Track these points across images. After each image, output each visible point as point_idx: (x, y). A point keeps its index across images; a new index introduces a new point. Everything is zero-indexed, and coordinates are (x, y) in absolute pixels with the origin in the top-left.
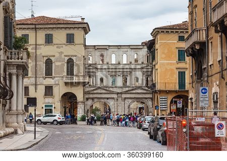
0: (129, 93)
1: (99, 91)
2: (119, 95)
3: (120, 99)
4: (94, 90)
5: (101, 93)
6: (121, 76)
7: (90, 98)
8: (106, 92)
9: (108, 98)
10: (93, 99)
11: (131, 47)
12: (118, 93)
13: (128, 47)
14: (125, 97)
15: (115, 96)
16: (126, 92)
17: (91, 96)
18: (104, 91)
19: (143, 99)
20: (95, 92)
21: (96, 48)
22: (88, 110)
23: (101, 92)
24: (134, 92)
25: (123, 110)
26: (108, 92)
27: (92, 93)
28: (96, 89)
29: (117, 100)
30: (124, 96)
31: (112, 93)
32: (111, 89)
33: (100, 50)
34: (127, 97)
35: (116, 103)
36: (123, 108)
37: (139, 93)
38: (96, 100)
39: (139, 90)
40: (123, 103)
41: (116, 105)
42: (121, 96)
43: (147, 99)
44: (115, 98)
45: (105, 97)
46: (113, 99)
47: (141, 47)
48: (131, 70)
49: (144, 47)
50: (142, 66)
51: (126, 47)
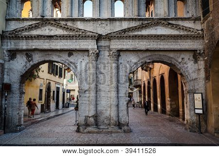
0: (129, 37)
1: (46, 31)
2: (103, 43)
3: (105, 54)
4: (31, 28)
5: (50, 37)
7: (22, 51)
8: (65, 33)
9: (70, 52)
10: (28, 53)
12: (99, 38)
14: (120, 47)
15: (91, 45)
16: (122, 35)
17: (23, 45)
18: (60, 32)
20: (35, 32)
23: (52, 33)
24: (144, 32)
25: (114, 84)
26: (71, 33)
28: (36, 27)
29: (98, 55)
30: (116, 45)
31: (83, 36)
32: (80, 25)
34: (125, 47)
36: (114, 80)
37: (158, 36)
38: (37, 58)
39: (159, 27)
40: (114, 65)
41: (92, 71)
42: (109, 47)
43: (183, 56)
44: (91, 52)
45: (62, 47)
46: (86, 53)
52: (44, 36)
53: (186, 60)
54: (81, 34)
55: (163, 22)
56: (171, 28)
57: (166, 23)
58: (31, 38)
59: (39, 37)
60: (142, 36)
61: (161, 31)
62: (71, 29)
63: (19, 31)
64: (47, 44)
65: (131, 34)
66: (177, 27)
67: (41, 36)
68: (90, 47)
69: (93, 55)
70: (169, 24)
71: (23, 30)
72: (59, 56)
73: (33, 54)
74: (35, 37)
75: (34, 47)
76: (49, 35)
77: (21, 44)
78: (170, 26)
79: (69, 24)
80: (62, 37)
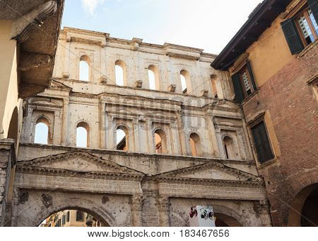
0: (182, 181)
1: (74, 164)
3: (150, 202)
4: (54, 159)
5: (82, 174)
7: (35, 190)
8: (101, 170)
9: (106, 197)
10: (47, 194)
11: (169, 50)
12: (144, 179)
13: (158, 51)
14: (171, 193)
15: (135, 188)
16: (173, 177)
18: (93, 167)
19: (231, 206)
20: (58, 166)
21: (70, 34)
23: (82, 169)
24: (198, 175)
26: (109, 171)
27: (46, 172)
28: (63, 158)
29: (143, 203)
31: (126, 175)
34: (178, 194)
37: (216, 181)
38: (58, 202)
39: (213, 170)
42: (157, 192)
44: (136, 198)
45: (97, 190)
46: (127, 200)
47: (198, 55)
48: (177, 108)
49: (203, 58)
50: (203, 102)
51: (153, 50)
52: (73, 172)
53: (247, 212)
54: (121, 172)
55: (218, 164)
56: (227, 172)
57: (222, 166)
58: (56, 172)
59: (67, 172)
60: (197, 180)
61: (216, 175)
62: (109, 165)
63: (39, 162)
64: (76, 184)
65: (183, 176)
66: (234, 171)
67: (69, 171)
68: (133, 191)
69: (138, 202)
70: (226, 167)
71: (44, 161)
72: (90, 202)
73: (52, 195)
74: (60, 172)
75: (57, 186)
76: (79, 170)
77: (38, 181)
78: (225, 170)
79: (106, 157)
80: (97, 175)
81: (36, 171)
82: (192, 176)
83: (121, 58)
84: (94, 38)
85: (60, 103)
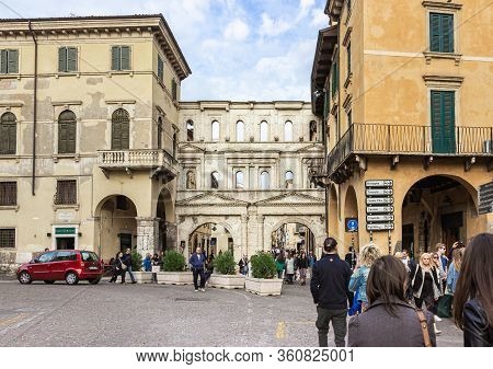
0: (272, 205)
1: (208, 200)
2: (251, 209)
3: (253, 218)
4: (196, 198)
5: (212, 205)
6: (257, 166)
7: (188, 216)
10: (194, 217)
11: (277, 106)
12: (249, 205)
13: (270, 106)
14: (264, 213)
15: (242, 210)
16: (266, 203)
17: (190, 211)
20: (199, 202)
21: (203, 106)
22: (183, 242)
23: (212, 202)
24: (284, 201)
25: (261, 240)
26: (228, 202)
27: (192, 206)
28: (200, 197)
29: (248, 219)
30: (262, 210)
31: (237, 204)
32: (234, 196)
33: (211, 112)
34: (268, 213)
35: (244, 226)
36: (260, 237)
38: (201, 220)
40: (260, 226)
41: (244, 231)
42: (256, 212)
43: (312, 218)
44: (243, 216)
45: (221, 213)
46: (238, 217)
47: (299, 106)
48: (276, 155)
49: (306, 106)
50: (301, 146)
51: (266, 106)
52: (207, 204)
53: (315, 221)
54: (235, 202)
55: (297, 193)
58: (197, 205)
59: (203, 205)
60: (281, 204)
62: (227, 199)
63: (188, 200)
64: (209, 211)
65: (273, 202)
66: (307, 197)
67: (205, 204)
68: (241, 213)
69: (244, 218)
70: (301, 194)
73: (198, 218)
74: (200, 205)
75: (199, 213)
80: (221, 205)
81: (186, 205)
82: (278, 202)
83: (241, 118)
84: (221, 105)
85: (198, 161)
